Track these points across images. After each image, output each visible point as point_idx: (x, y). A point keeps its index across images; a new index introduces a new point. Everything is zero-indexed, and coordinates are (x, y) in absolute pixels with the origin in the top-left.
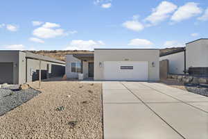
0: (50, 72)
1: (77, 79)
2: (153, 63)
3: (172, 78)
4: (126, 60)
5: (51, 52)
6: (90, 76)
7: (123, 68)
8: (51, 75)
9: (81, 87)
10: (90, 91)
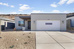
0: (6, 26)
1: (21, 30)
2: (63, 21)
3: (73, 29)
4: (48, 20)
5: (7, 15)
6: (29, 28)
7: (47, 24)
8: (7, 28)
9: (23, 35)
10: (29, 37)
